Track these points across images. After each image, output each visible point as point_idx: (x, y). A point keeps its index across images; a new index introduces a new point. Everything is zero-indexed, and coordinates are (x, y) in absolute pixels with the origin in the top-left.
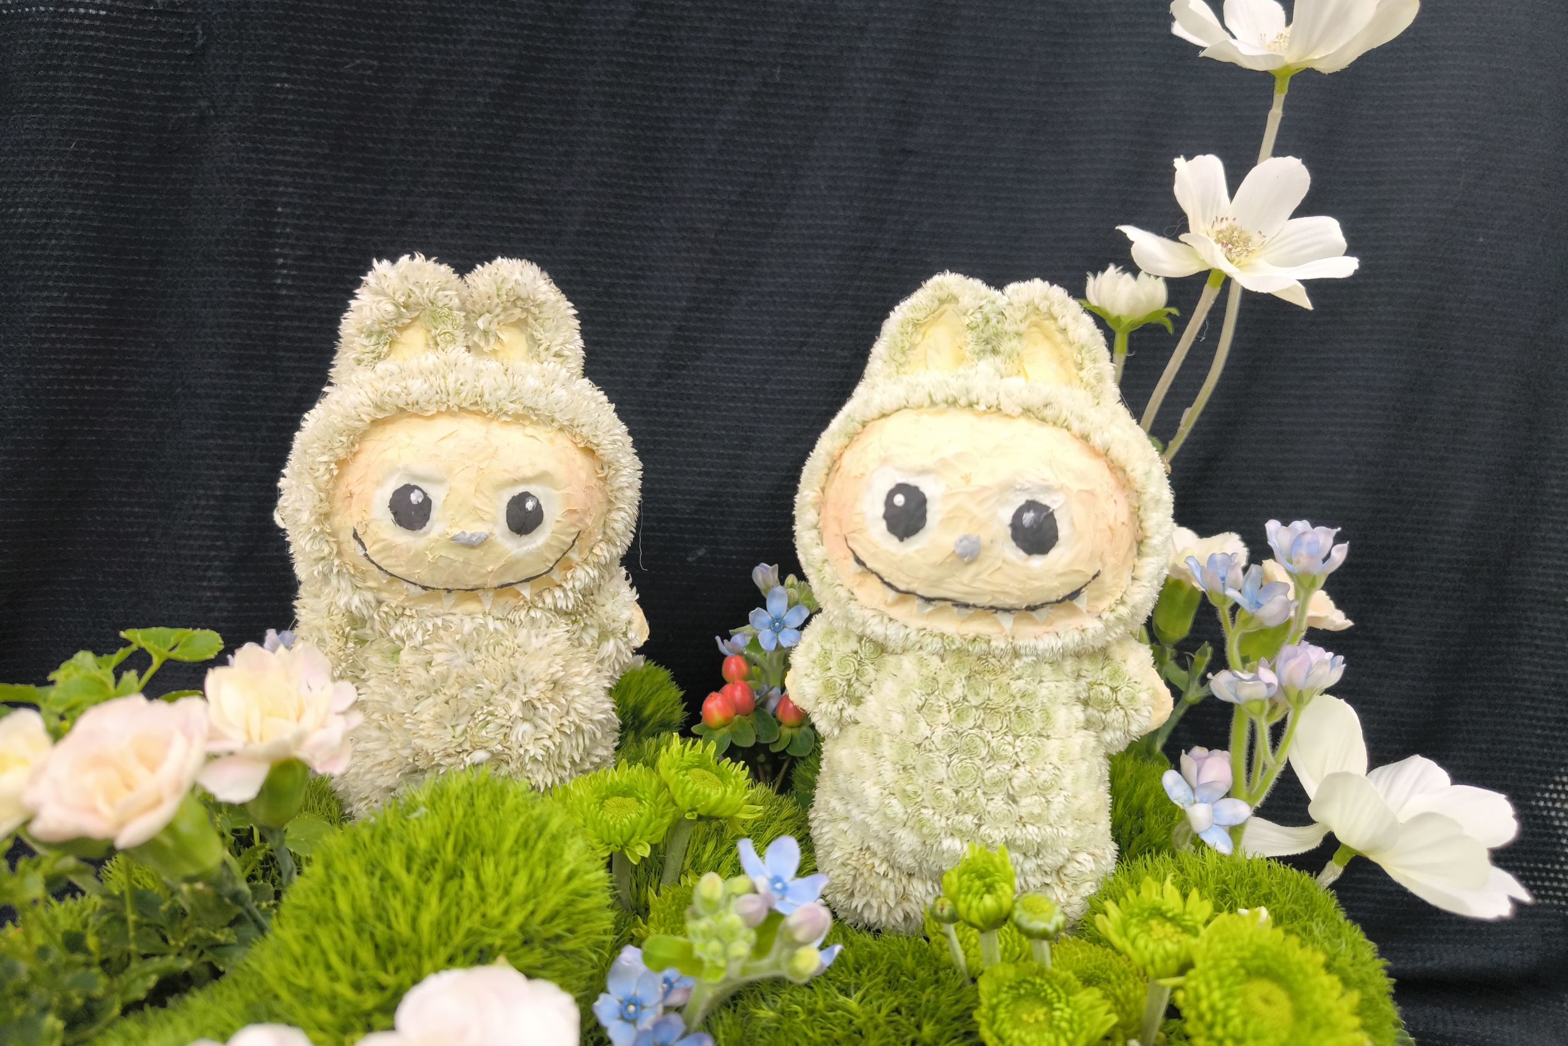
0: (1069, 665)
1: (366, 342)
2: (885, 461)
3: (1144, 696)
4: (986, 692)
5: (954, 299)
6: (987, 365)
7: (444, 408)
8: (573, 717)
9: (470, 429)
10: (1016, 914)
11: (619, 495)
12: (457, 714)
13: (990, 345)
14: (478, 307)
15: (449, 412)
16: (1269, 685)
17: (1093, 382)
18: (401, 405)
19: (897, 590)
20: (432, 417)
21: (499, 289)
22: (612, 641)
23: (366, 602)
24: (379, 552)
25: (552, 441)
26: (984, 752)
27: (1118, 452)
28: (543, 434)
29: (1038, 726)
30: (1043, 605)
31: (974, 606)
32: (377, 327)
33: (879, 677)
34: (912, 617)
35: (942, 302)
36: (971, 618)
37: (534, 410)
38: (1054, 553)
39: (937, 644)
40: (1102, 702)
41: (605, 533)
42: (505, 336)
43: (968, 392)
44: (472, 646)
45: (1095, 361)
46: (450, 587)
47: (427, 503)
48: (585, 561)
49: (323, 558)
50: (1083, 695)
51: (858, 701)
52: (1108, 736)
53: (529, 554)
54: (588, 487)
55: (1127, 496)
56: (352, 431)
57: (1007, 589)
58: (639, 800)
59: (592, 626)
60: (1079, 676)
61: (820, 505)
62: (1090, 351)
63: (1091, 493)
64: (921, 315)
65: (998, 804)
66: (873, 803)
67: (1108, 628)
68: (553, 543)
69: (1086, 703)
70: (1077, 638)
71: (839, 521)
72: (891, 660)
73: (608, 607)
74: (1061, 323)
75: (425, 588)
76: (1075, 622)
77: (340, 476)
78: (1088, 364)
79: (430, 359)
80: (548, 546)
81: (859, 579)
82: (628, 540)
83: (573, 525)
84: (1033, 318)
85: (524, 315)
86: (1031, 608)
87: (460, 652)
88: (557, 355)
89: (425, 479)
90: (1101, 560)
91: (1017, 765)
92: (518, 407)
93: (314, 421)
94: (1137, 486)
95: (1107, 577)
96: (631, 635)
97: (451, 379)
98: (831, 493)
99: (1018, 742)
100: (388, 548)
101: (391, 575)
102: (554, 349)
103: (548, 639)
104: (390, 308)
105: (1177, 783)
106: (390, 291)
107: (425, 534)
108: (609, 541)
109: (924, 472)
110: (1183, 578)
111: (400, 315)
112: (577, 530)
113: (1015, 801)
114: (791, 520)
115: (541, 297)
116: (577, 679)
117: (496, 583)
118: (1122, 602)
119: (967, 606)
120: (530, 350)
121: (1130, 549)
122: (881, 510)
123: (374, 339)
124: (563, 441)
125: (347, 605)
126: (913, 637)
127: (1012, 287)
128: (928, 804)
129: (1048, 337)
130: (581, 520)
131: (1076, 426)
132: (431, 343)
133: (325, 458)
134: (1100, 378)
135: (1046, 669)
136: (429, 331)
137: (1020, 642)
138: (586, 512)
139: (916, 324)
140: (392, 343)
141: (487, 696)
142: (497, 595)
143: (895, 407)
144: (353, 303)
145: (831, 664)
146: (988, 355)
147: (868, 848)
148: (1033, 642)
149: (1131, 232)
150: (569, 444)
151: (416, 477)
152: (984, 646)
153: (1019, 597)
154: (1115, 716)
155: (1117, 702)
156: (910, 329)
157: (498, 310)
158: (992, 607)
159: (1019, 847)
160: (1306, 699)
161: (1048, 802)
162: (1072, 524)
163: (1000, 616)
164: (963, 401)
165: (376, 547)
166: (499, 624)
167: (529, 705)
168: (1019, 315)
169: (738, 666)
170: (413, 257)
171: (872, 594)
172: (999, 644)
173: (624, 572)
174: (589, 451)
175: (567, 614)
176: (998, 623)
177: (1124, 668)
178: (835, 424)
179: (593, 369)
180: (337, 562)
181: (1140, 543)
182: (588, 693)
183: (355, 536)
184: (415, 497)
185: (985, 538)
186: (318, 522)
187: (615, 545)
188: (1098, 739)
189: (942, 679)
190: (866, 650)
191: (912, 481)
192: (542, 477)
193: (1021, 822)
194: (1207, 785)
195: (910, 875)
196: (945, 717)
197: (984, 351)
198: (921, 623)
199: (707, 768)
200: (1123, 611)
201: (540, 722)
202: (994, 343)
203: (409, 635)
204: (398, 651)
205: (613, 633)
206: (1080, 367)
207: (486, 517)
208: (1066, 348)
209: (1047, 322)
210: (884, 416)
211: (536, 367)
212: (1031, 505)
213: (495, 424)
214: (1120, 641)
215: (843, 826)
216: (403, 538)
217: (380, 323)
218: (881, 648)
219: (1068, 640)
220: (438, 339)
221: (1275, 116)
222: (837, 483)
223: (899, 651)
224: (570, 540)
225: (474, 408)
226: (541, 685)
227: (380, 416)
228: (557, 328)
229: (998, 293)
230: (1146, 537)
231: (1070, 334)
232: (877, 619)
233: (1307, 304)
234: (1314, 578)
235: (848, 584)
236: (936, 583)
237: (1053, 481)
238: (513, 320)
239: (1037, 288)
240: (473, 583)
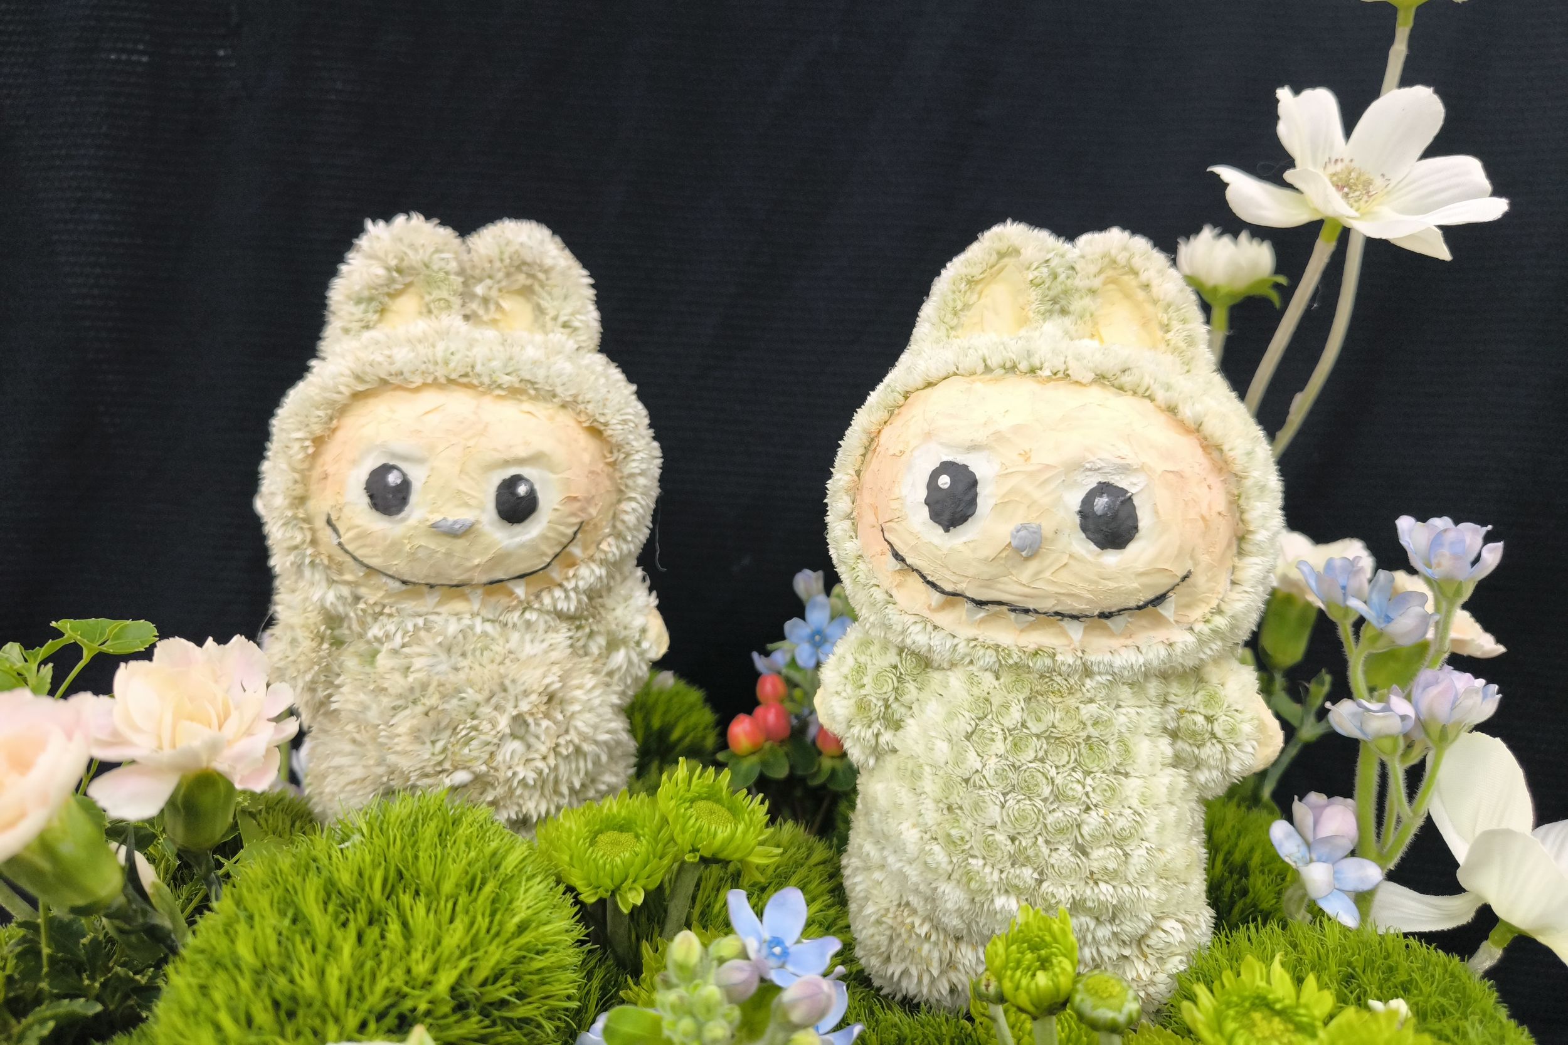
0: (1153, 688)
1: (354, 309)
2: (928, 436)
3: (1247, 728)
4: (1050, 717)
5: (1015, 252)
6: (1053, 327)
7: (430, 380)
8: (573, 736)
9: (459, 403)
10: (1076, 998)
11: (630, 482)
12: (437, 729)
13: (1058, 305)
14: (477, 272)
15: (436, 384)
16: (1404, 718)
17: (1183, 345)
18: (383, 376)
19: (943, 592)
20: (417, 390)
21: (502, 253)
22: (622, 651)
23: (340, 598)
24: (354, 540)
25: (551, 418)
26: (1046, 791)
27: (1213, 427)
28: (543, 411)
29: (1114, 760)
30: (1120, 611)
31: (1036, 611)
33: (922, 696)
34: (960, 625)
35: (1001, 255)
36: (1032, 626)
37: (533, 383)
38: (1132, 547)
39: (990, 658)
40: (1194, 734)
41: (614, 527)
42: (506, 304)
43: (1029, 354)
44: (456, 650)
45: (1184, 321)
46: (432, 581)
47: (406, 485)
48: (591, 558)
49: (296, 547)
50: (1172, 725)
51: (897, 725)
52: (1202, 777)
53: (522, 546)
54: (592, 472)
55: (1224, 481)
56: (331, 404)
57: (1075, 591)
58: (637, 836)
59: (599, 633)
60: (1165, 702)
61: (855, 492)
62: (1178, 310)
63: (1179, 475)
64: (976, 271)
65: (1064, 855)
66: (912, 849)
67: (1202, 642)
68: (551, 534)
69: (1174, 735)
70: (1163, 653)
71: (875, 509)
72: (936, 676)
73: (619, 612)
74: (1144, 277)
75: (404, 582)
76: (1162, 634)
77: (314, 456)
78: (1176, 325)
79: (421, 326)
80: (544, 538)
81: (898, 578)
82: (643, 535)
83: (573, 514)
84: (1110, 273)
85: (529, 282)
86: (1105, 616)
87: (443, 657)
88: (565, 325)
89: (405, 458)
90: (1192, 557)
91: (1088, 808)
92: (512, 380)
94: (1237, 468)
95: (1200, 579)
96: (645, 645)
97: (440, 347)
98: (867, 476)
99: (1089, 781)
100: (362, 536)
101: (368, 567)
102: (562, 319)
103: (545, 645)
104: (383, 272)
105: (1288, 836)
106: (381, 254)
107: (403, 520)
108: (619, 536)
109: (974, 448)
110: (1295, 592)
111: (393, 281)
112: (578, 520)
113: (1085, 853)
115: (548, 262)
116: (578, 693)
117: (485, 579)
118: (1219, 611)
119: (1026, 611)
120: (536, 320)
121: (1229, 546)
122: (923, 493)
123: (363, 307)
124: (565, 419)
125: (322, 599)
126: (962, 648)
127: (1085, 239)
128: (976, 853)
129: (1128, 296)
131: (1161, 395)
132: (424, 310)
133: (300, 435)
134: (1190, 341)
135: (1125, 692)
136: (422, 297)
137: (1092, 657)
138: (589, 500)
139: (971, 282)
140: (382, 311)
141: (471, 708)
142: (489, 594)
143: (943, 374)
144: (343, 268)
145: (865, 680)
146: (1055, 316)
147: (907, 904)
148: (1107, 658)
150: (572, 423)
151: (394, 455)
152: (1048, 661)
153: (1090, 601)
154: (1210, 751)
155: (1213, 735)
156: (963, 286)
157: (500, 275)
158: (1057, 613)
159: (1090, 909)
160: (1451, 737)
161: (1126, 855)
162: (1156, 513)
163: (1067, 624)
164: (1023, 366)
165: (350, 534)
166: (488, 627)
167: (519, 720)
168: (1093, 269)
169: (775, 685)
170: (409, 218)
171: (913, 596)
172: (1066, 658)
173: (640, 572)
174: (596, 431)
175: (568, 617)
176: (1064, 633)
177: (1222, 693)
179: (611, 345)
180: (309, 551)
181: (1241, 538)
182: (591, 710)
183: (329, 522)
184: (393, 479)
185: (1047, 527)
186: (292, 506)
187: (625, 540)
188: (1190, 779)
189: (996, 701)
190: (908, 665)
191: (960, 459)
192: (536, 459)
193: (1092, 878)
194: (1327, 840)
195: (958, 939)
196: (1000, 747)
197: (1051, 312)
198: (972, 632)
199: (718, 801)
200: (1220, 622)
201: (532, 740)
202: (1063, 302)
203: (387, 636)
204: (374, 654)
205: (624, 642)
206: (1166, 328)
207: (472, 502)
208: (1149, 308)
209: (1126, 278)
210: (929, 384)
211: (539, 338)
212: (1104, 488)
213: (487, 399)
214: (1217, 660)
215: (878, 875)
216: (378, 524)
217: (371, 288)
218: (925, 662)
219: (1151, 656)
220: (432, 306)
221: (1398, 53)
222: (874, 463)
223: (945, 665)
224: (570, 531)
225: (464, 380)
226: (534, 697)
227: (361, 388)
228: (566, 297)
229: (1068, 246)
230: (1249, 532)
231: (1155, 290)
232: (919, 627)
233: (1443, 253)
234: (1460, 583)
235: (886, 584)
236: (989, 582)
237: (1131, 460)
238: (517, 286)
239: (1116, 237)
240: (457, 578)
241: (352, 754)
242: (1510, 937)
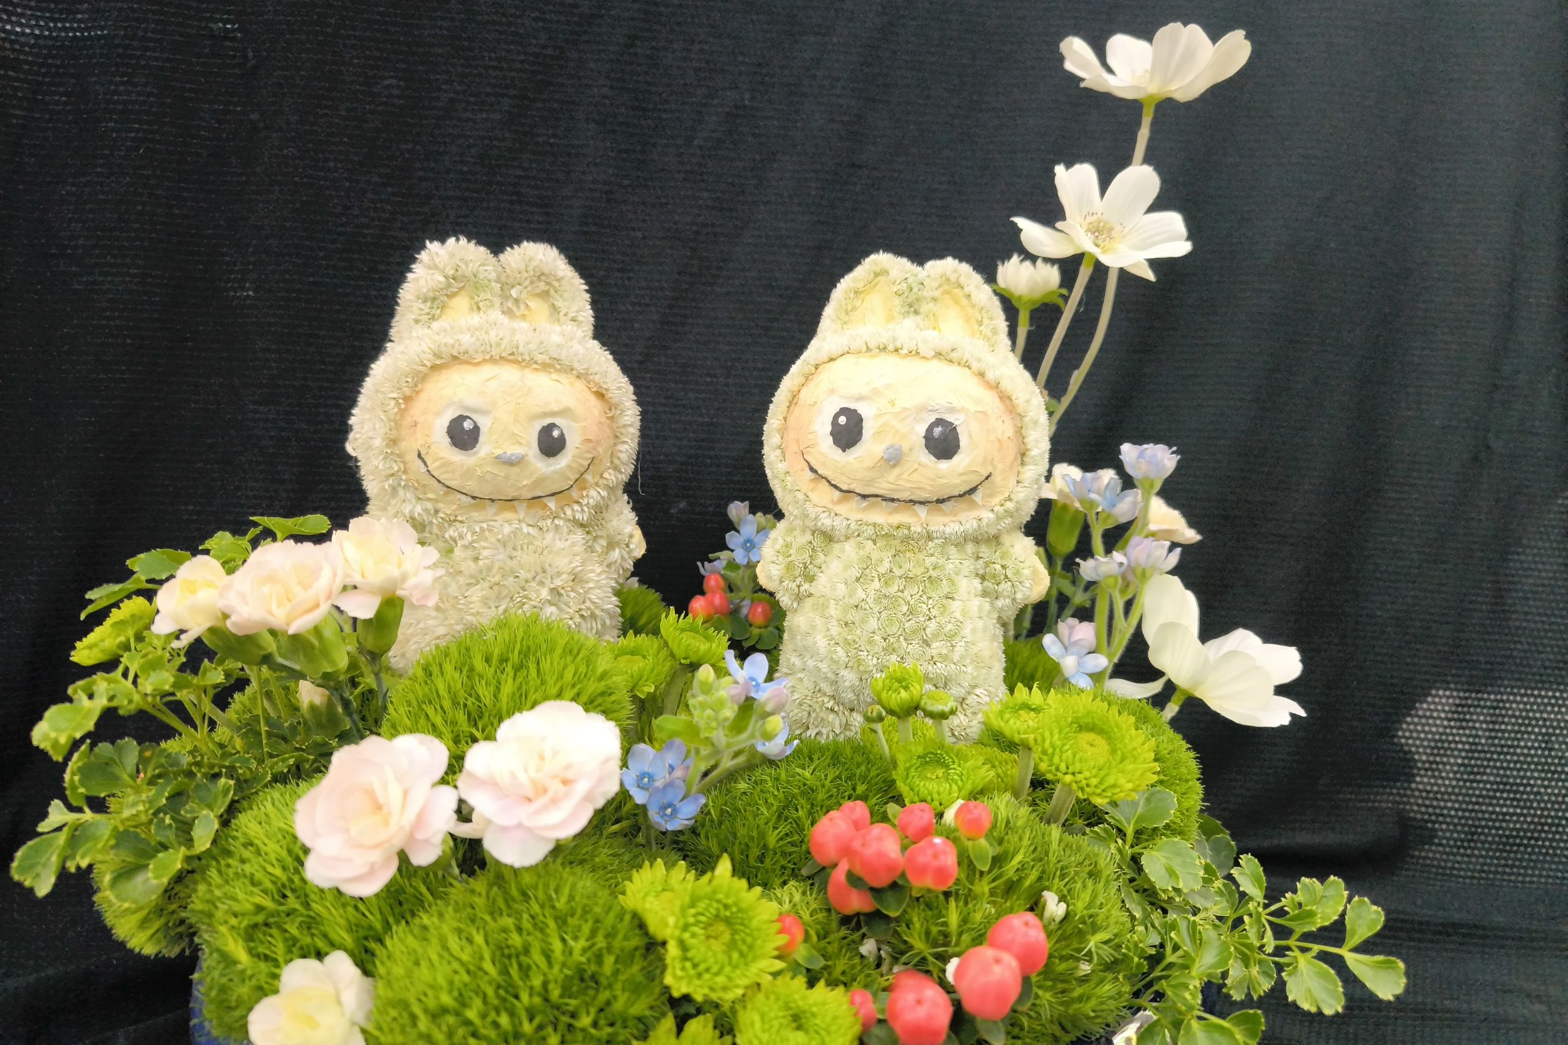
0: (970, 548)
1: (422, 306)
2: (832, 392)
3: (1026, 572)
4: (907, 566)
5: (885, 272)
6: (910, 322)
7: (488, 357)
8: (588, 604)
9: (509, 374)
10: (923, 702)
11: (623, 431)
12: (499, 598)
13: (912, 308)
14: (510, 281)
15: (492, 360)
16: (1121, 564)
17: (990, 334)
18: (455, 354)
19: (841, 490)
20: (478, 364)
21: (527, 266)
22: (617, 551)
23: (426, 510)
24: (438, 468)
25: (572, 384)
26: (905, 608)
27: (1006, 385)
28: (565, 379)
29: (946, 590)
30: (949, 498)
31: (898, 500)
32: (431, 295)
33: (827, 559)
34: (852, 513)
35: (876, 275)
36: (896, 511)
37: (558, 360)
38: (956, 458)
39: (870, 531)
40: (994, 576)
41: (612, 462)
42: (533, 304)
43: (894, 339)
44: (510, 545)
45: (991, 319)
46: (493, 497)
47: (476, 429)
48: (597, 484)
49: (393, 475)
50: (981, 572)
51: (811, 579)
52: (1000, 603)
53: (555, 472)
54: (600, 423)
55: (1012, 418)
56: (417, 373)
57: (922, 486)
58: (644, 657)
59: (601, 537)
60: (978, 558)
61: (783, 431)
62: (988, 311)
63: (984, 413)
64: (860, 285)
65: (914, 648)
66: (823, 651)
67: (999, 518)
68: (574, 465)
69: (983, 578)
70: (975, 525)
71: (798, 441)
72: (837, 546)
73: (615, 523)
74: (967, 290)
75: (474, 498)
76: (975, 514)
77: (406, 410)
78: (986, 321)
79: (476, 319)
80: (569, 467)
81: (812, 485)
82: (630, 469)
83: (588, 452)
84: (946, 287)
85: (546, 288)
86: (940, 501)
87: (502, 550)
88: (573, 320)
89: (475, 411)
90: (992, 464)
91: (930, 619)
92: (544, 358)
93: (380, 369)
94: (1020, 410)
95: (997, 478)
96: (632, 546)
97: (493, 333)
98: (791, 420)
99: (930, 601)
100: (446, 465)
101: (448, 487)
102: (571, 315)
103: (569, 542)
104: (442, 279)
105: (1054, 643)
106: (441, 266)
107: (475, 453)
108: (616, 469)
109: (861, 398)
110: (1068, 502)
111: (449, 285)
112: (591, 455)
113: (928, 645)
114: (761, 444)
115: (560, 274)
116: (591, 575)
117: (530, 496)
118: (1009, 499)
119: (893, 500)
120: (551, 315)
121: (1015, 459)
122: (829, 428)
123: (429, 304)
124: (580, 385)
125: (411, 512)
126: (853, 526)
127: (930, 264)
128: (862, 648)
129: (957, 302)
130: (594, 448)
131: (975, 365)
132: (475, 307)
133: (394, 395)
134: (995, 331)
135: (952, 550)
136: (472, 298)
137: (932, 528)
138: (598, 442)
139: (857, 292)
140: (443, 307)
141: (523, 583)
142: (529, 507)
143: (840, 353)
144: (410, 276)
145: (791, 551)
146: (911, 315)
147: (820, 691)
148: (942, 528)
149: (1021, 222)
150: (585, 389)
151: (467, 409)
152: (906, 532)
153: (931, 492)
154: (1005, 587)
155: (1006, 577)
156: (852, 295)
157: (527, 282)
158: (911, 501)
159: (931, 679)
160: (1148, 574)
161: (953, 646)
162: (970, 436)
163: (917, 507)
164: (891, 347)
165: (437, 464)
166: (530, 529)
167: (555, 591)
168: (935, 284)
169: (717, 581)
170: (458, 240)
171: (823, 495)
172: (917, 528)
173: (626, 497)
174: (600, 395)
175: (582, 525)
176: (916, 514)
177: (1012, 550)
178: (794, 369)
179: (603, 333)
180: (404, 477)
181: (1023, 455)
182: (599, 588)
183: (419, 456)
184: (467, 425)
185: (905, 447)
186: (388, 446)
187: (620, 472)
188: (992, 604)
189: (874, 557)
190: (818, 542)
191: (852, 406)
192: (565, 412)
193: (932, 660)
194: (1076, 643)
195: (852, 710)
196: (876, 584)
197: (908, 313)
198: (859, 515)
199: (697, 632)
200: (1010, 505)
201: (563, 606)
202: (916, 306)
203: (461, 537)
204: (451, 551)
205: (618, 544)
206: (980, 323)
207: (522, 441)
208: (970, 310)
209: (956, 291)
210: (832, 360)
211: (557, 328)
212: (939, 422)
213: (527, 371)
214: (1009, 532)
215: (800, 675)
216: (457, 457)
217: (434, 291)
218: (829, 537)
219: (968, 526)
220: (481, 304)
221: (1144, 134)
222: (796, 411)
223: (842, 539)
224: (586, 463)
225: (511, 357)
226: (564, 576)
227: (438, 362)
228: (573, 299)
229: (919, 269)
230: (1027, 450)
231: (973, 298)
232: (826, 514)
233: (1150, 276)
234: (1152, 481)
235: (804, 490)
236: (870, 482)
237: (956, 404)
238: (538, 291)
239: (949, 264)
240: (512, 494)
241: (436, 618)
242: (1183, 698)
